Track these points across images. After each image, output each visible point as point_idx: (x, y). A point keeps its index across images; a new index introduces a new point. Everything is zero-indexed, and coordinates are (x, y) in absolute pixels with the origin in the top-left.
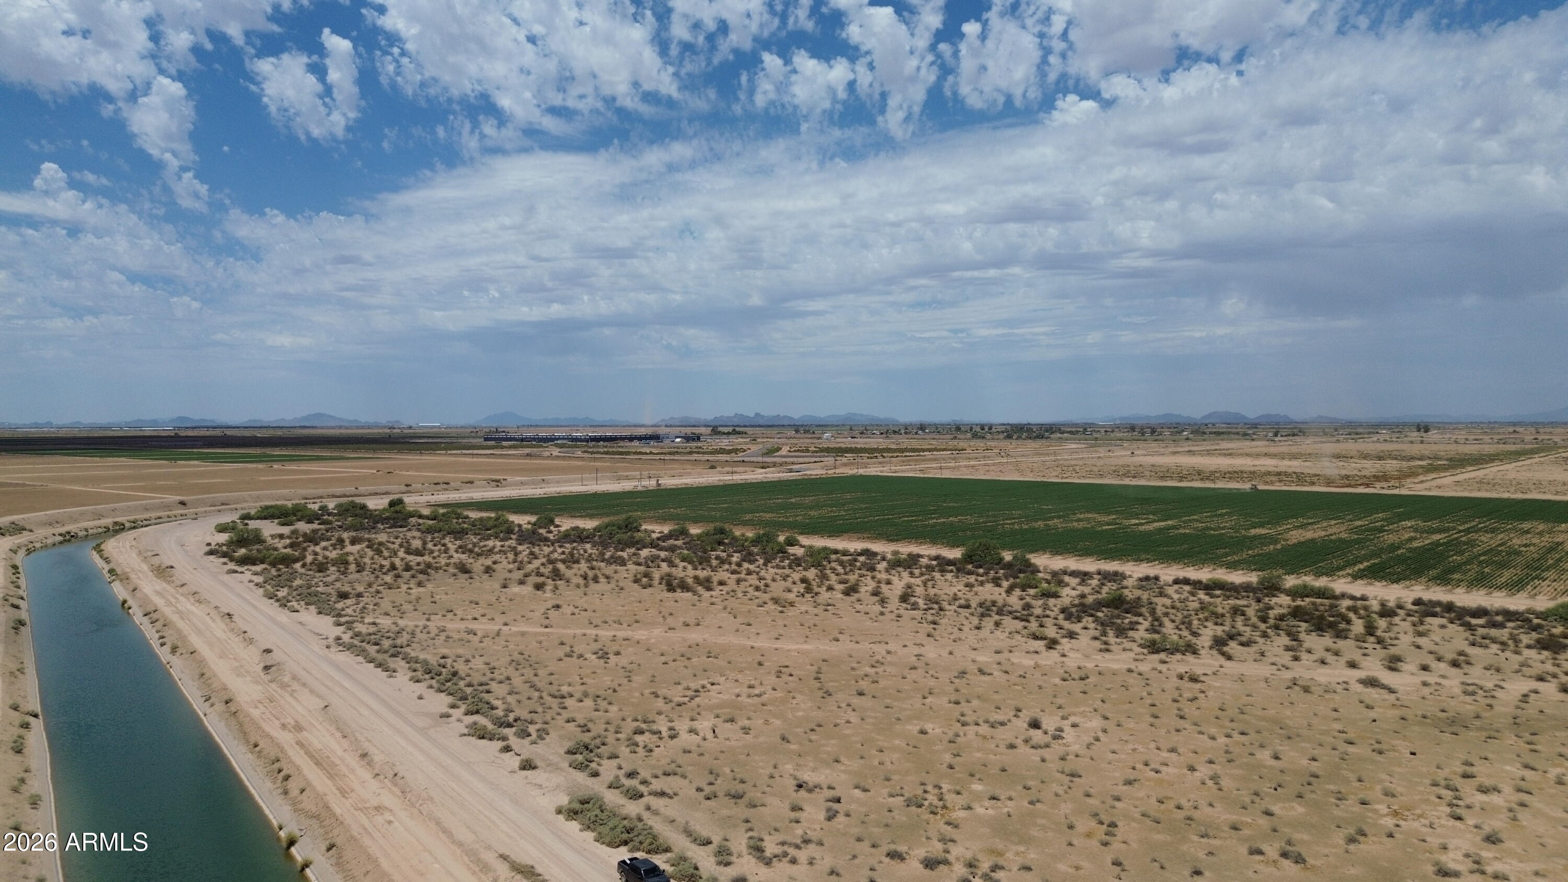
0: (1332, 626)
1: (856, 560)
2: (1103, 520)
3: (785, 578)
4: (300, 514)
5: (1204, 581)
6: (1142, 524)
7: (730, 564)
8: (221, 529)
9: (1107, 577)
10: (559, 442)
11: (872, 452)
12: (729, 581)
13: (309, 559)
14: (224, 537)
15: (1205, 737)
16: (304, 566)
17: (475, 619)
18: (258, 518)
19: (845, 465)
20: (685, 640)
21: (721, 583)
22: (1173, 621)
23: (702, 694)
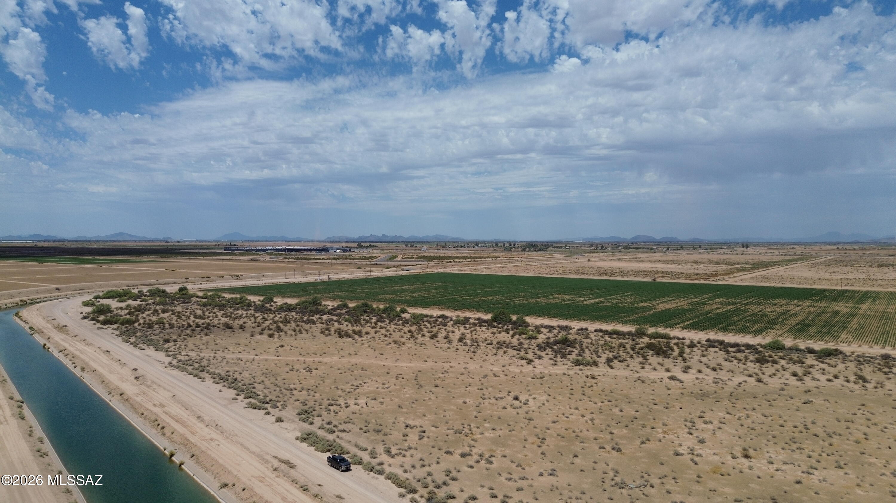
0: (664, 352)
1: (437, 321)
2: (566, 298)
3: (400, 330)
4: (128, 295)
5: (609, 330)
6: (585, 301)
7: (371, 323)
8: (86, 304)
9: (562, 328)
10: (269, 251)
11: (449, 259)
12: (371, 332)
13: (142, 321)
14: (89, 309)
15: (592, 403)
16: (140, 325)
17: (240, 353)
18: (104, 298)
19: (433, 266)
20: (349, 362)
21: (367, 333)
22: (590, 350)
23: (360, 387)
